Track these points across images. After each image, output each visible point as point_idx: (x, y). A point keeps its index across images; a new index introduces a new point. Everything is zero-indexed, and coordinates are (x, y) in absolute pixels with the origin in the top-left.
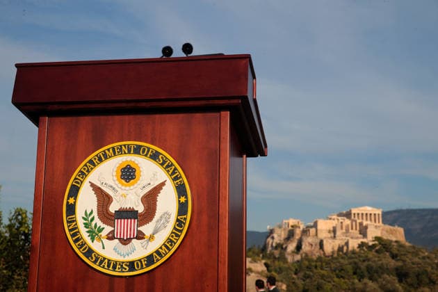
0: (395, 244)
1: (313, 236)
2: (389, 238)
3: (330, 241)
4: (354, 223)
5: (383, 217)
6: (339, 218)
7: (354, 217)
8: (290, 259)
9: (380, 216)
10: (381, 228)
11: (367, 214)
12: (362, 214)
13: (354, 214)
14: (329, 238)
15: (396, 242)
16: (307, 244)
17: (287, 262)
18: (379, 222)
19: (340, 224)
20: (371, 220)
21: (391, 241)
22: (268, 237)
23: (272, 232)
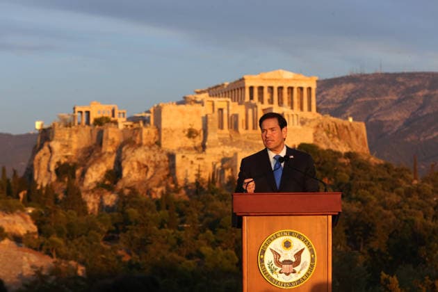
0: (346, 161)
1: (150, 146)
2: (332, 147)
3: (192, 157)
4: (250, 111)
5: (318, 94)
6: (216, 100)
7: (251, 97)
8: (91, 202)
9: (313, 92)
10: (314, 124)
11: (281, 88)
12: (271, 88)
13: (251, 88)
14: (189, 149)
15: (348, 155)
16: (135, 164)
17: (85, 211)
18: (310, 109)
19: (216, 115)
20: (291, 104)
21: (338, 154)
22: (37, 149)
23: (46, 135)
